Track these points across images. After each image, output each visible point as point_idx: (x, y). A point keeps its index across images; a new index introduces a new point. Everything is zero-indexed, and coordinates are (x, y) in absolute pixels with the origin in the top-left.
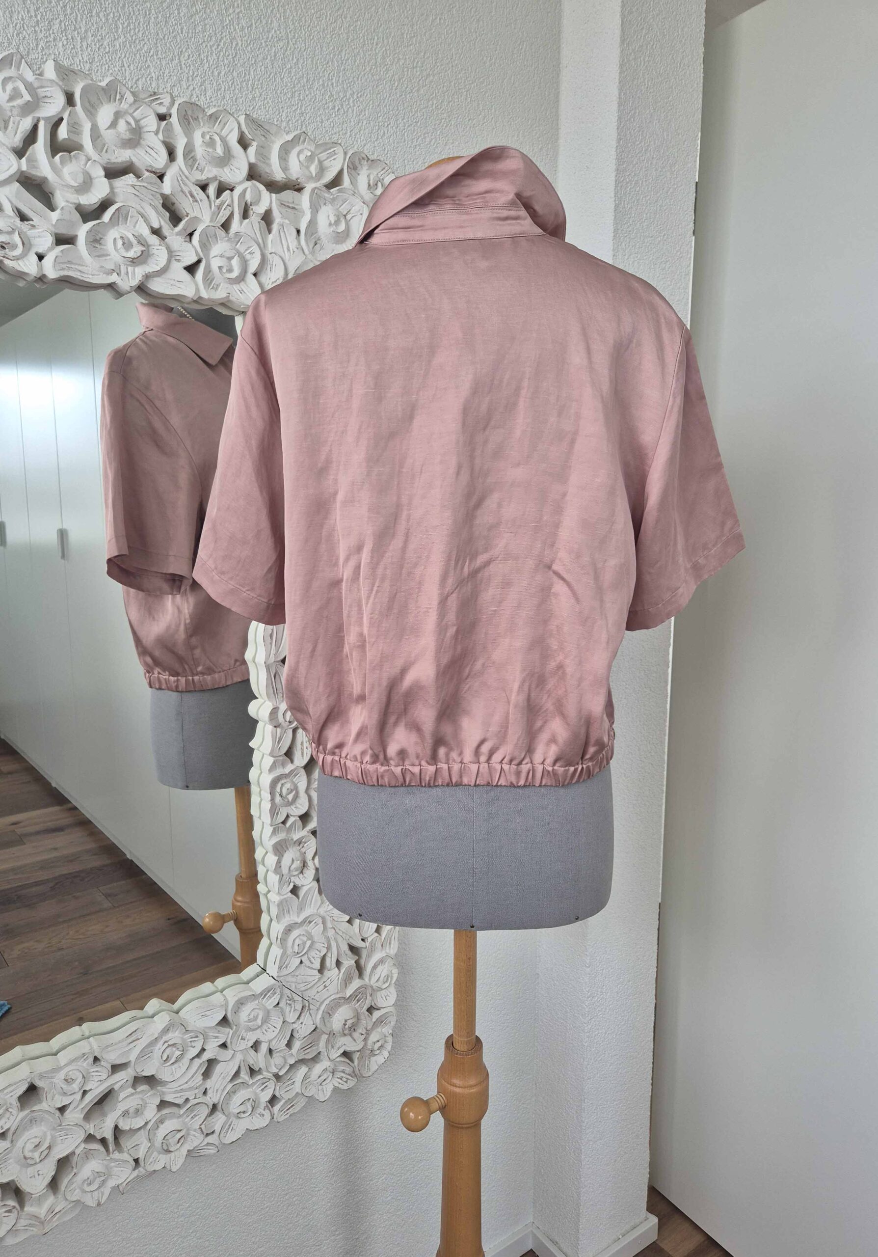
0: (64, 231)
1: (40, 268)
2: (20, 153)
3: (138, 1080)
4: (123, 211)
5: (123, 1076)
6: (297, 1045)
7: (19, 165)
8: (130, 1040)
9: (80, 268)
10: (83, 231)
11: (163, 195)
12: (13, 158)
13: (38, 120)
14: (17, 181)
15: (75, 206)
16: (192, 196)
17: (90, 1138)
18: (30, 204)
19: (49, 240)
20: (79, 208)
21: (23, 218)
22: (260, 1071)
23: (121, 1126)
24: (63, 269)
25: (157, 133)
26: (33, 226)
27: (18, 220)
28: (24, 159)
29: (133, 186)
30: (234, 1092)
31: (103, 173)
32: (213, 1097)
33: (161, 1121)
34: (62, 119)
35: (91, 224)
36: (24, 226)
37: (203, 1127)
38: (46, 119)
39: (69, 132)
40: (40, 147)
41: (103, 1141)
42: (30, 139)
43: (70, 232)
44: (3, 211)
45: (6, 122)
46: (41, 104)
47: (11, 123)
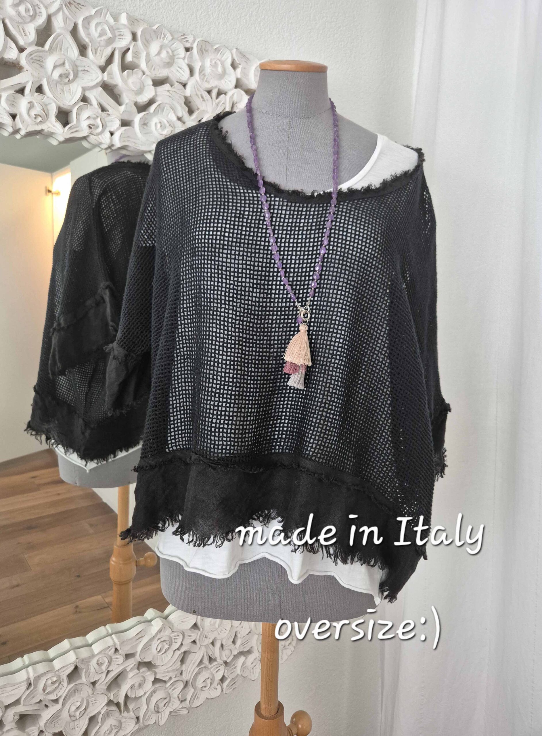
0: (126, 118)
1: (111, 140)
2: (103, 69)
3: (141, 664)
4: (161, 107)
5: (132, 663)
6: (239, 642)
7: (103, 77)
8: (137, 637)
9: (134, 140)
10: (138, 118)
11: (185, 97)
12: (99, 72)
13: (115, 50)
14: (101, 86)
15: (134, 103)
16: (202, 97)
17: (110, 703)
18: (108, 101)
19: (118, 123)
20: (136, 104)
21: (103, 109)
22: (215, 660)
23: (129, 695)
24: (124, 141)
25: (184, 59)
26: (109, 115)
27: (100, 111)
28: (106, 73)
29: (169, 93)
30: (199, 673)
31: (151, 83)
32: (186, 677)
33: (154, 692)
34: (129, 49)
35: (142, 114)
36: (104, 115)
37: (180, 696)
38: (120, 49)
39: (133, 57)
40: (115, 66)
41: (118, 705)
42: (110, 60)
43: (130, 119)
44: (91, 105)
45: (96, 50)
46: (117, 39)
47: (99, 51)
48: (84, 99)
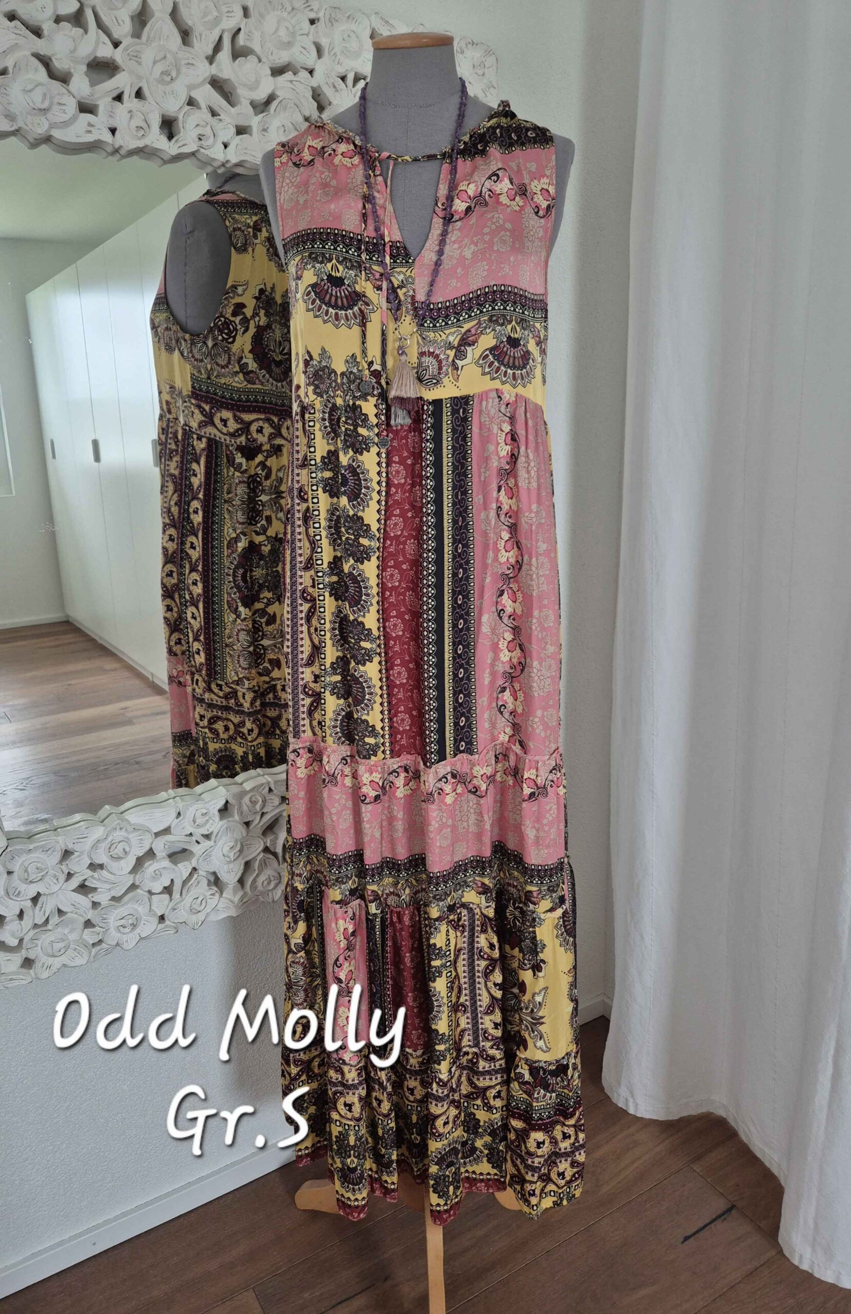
0: (242, 123)
1: (226, 154)
2: (211, 59)
4: (284, 103)
7: (211, 70)
9: (253, 153)
10: (255, 122)
11: (312, 88)
12: (207, 64)
13: (223, 32)
14: (210, 83)
15: (248, 102)
16: (334, 87)
17: (266, 850)
18: (218, 101)
19: (232, 131)
20: (253, 104)
24: (241, 155)
25: (307, 35)
26: (220, 120)
27: (210, 115)
28: (214, 65)
29: (291, 82)
31: (269, 72)
34: (239, 30)
35: (261, 116)
36: (213, 121)
38: (229, 30)
39: (246, 39)
40: (225, 55)
41: (275, 854)
42: (217, 48)
43: (247, 124)
44: (199, 108)
45: (201, 35)
46: (225, 18)
47: (204, 37)
48: (191, 102)
